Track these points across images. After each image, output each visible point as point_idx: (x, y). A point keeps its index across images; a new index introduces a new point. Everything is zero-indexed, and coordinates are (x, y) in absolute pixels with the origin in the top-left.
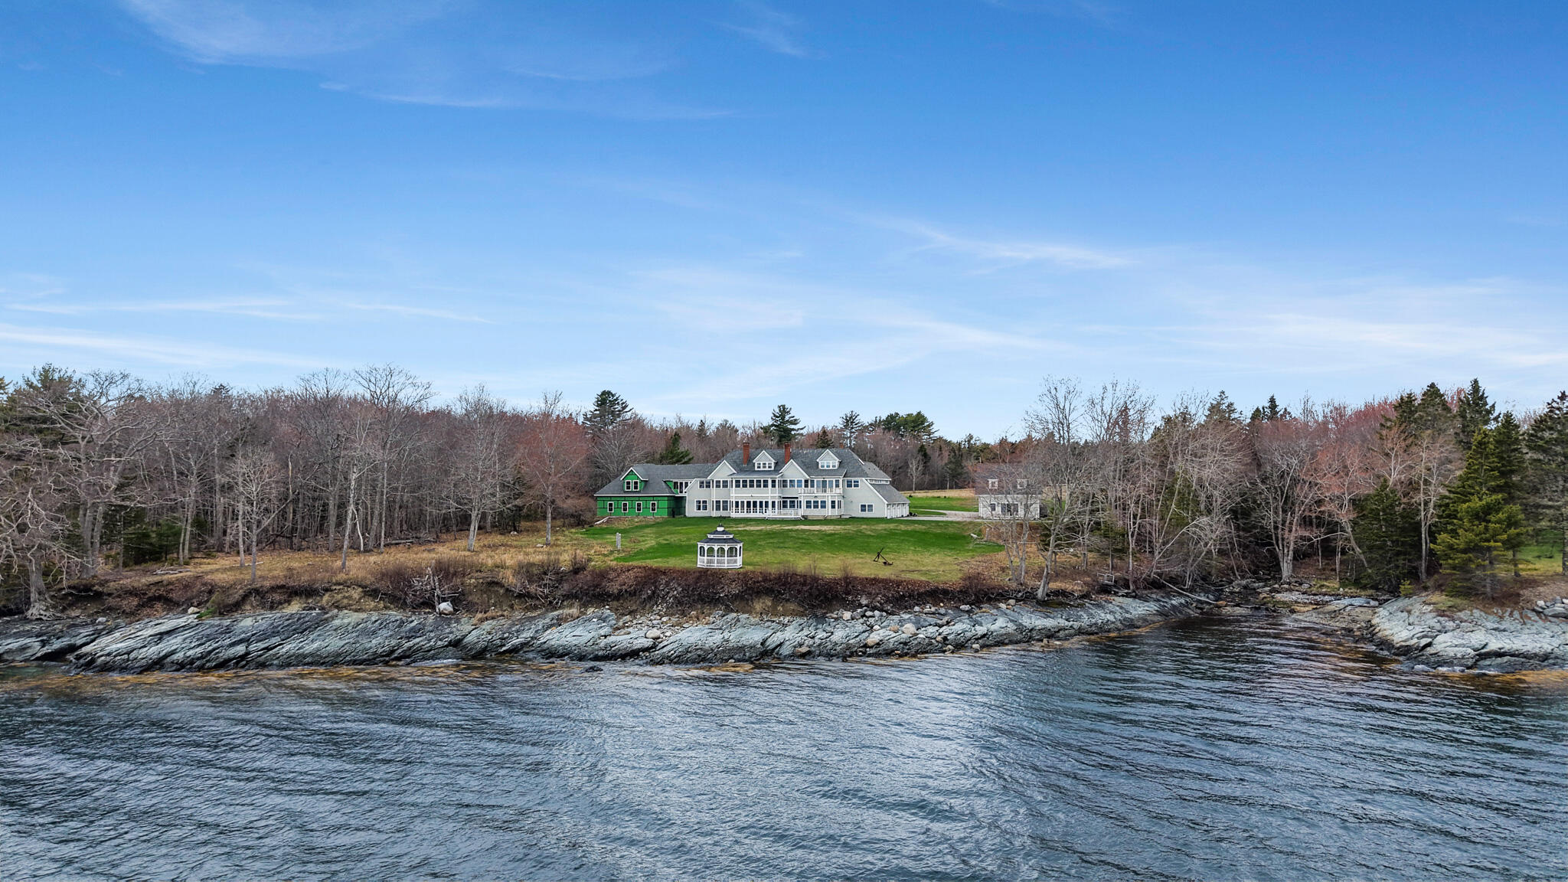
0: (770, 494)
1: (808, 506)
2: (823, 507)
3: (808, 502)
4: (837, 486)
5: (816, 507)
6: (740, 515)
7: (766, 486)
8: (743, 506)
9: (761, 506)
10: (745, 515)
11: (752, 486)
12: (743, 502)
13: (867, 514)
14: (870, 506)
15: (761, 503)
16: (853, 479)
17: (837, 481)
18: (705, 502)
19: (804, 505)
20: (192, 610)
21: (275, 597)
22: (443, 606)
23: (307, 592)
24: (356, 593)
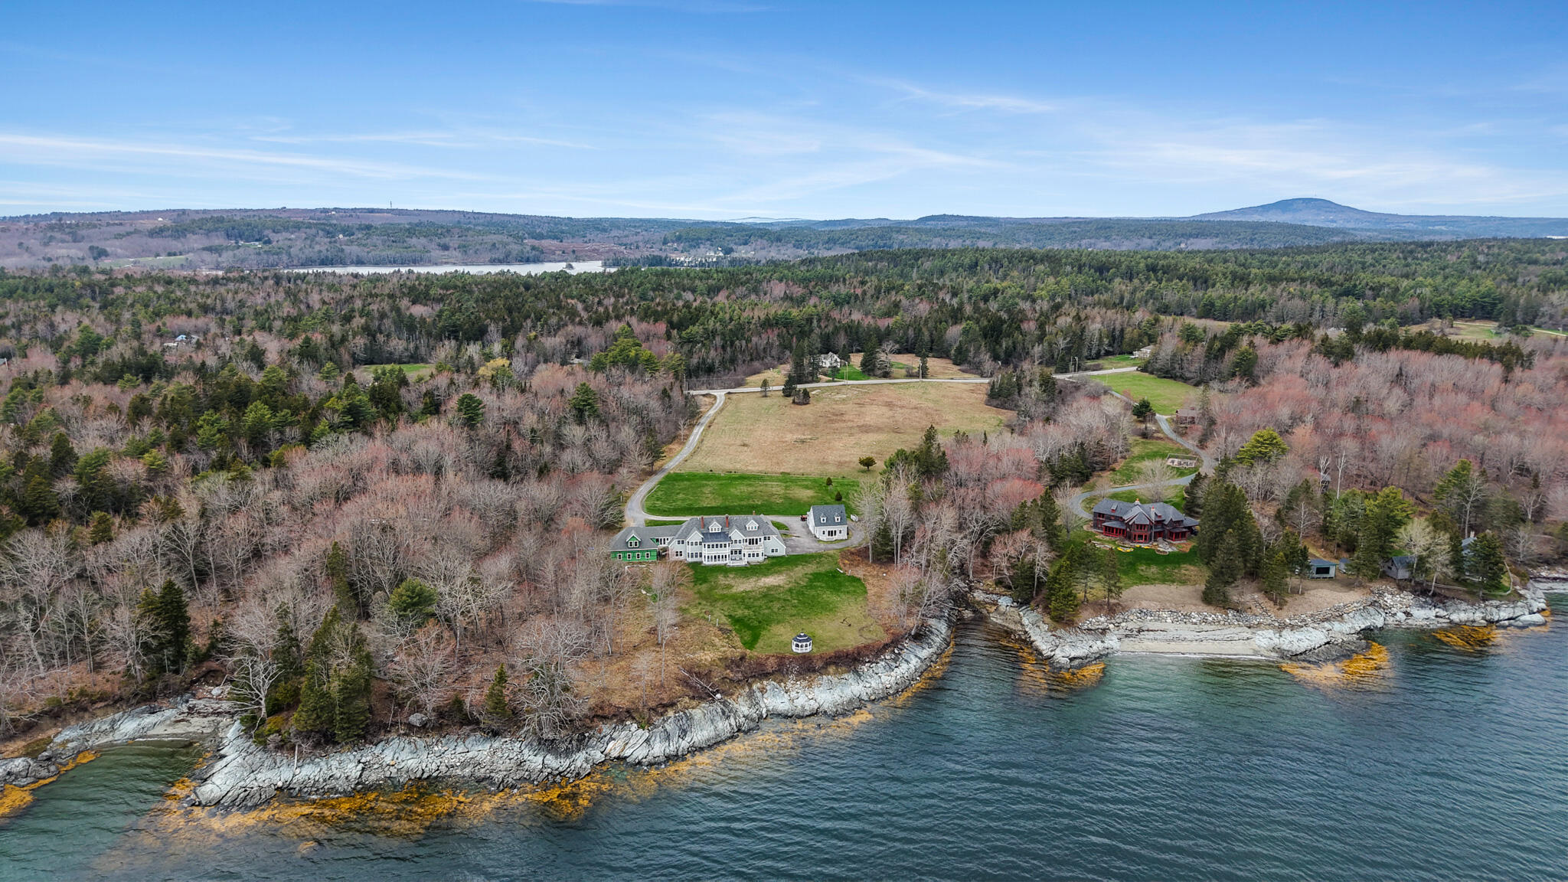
2: (758, 556)
3: (749, 554)
4: (760, 541)
5: (754, 556)
6: (710, 563)
7: (725, 546)
8: (711, 558)
9: (722, 558)
10: (713, 563)
11: (717, 547)
12: (712, 556)
13: (775, 554)
14: (776, 550)
17: (760, 538)
18: (681, 552)
19: (747, 555)
20: (628, 723)
21: (660, 710)
22: (719, 696)
23: (672, 705)
24: (687, 699)
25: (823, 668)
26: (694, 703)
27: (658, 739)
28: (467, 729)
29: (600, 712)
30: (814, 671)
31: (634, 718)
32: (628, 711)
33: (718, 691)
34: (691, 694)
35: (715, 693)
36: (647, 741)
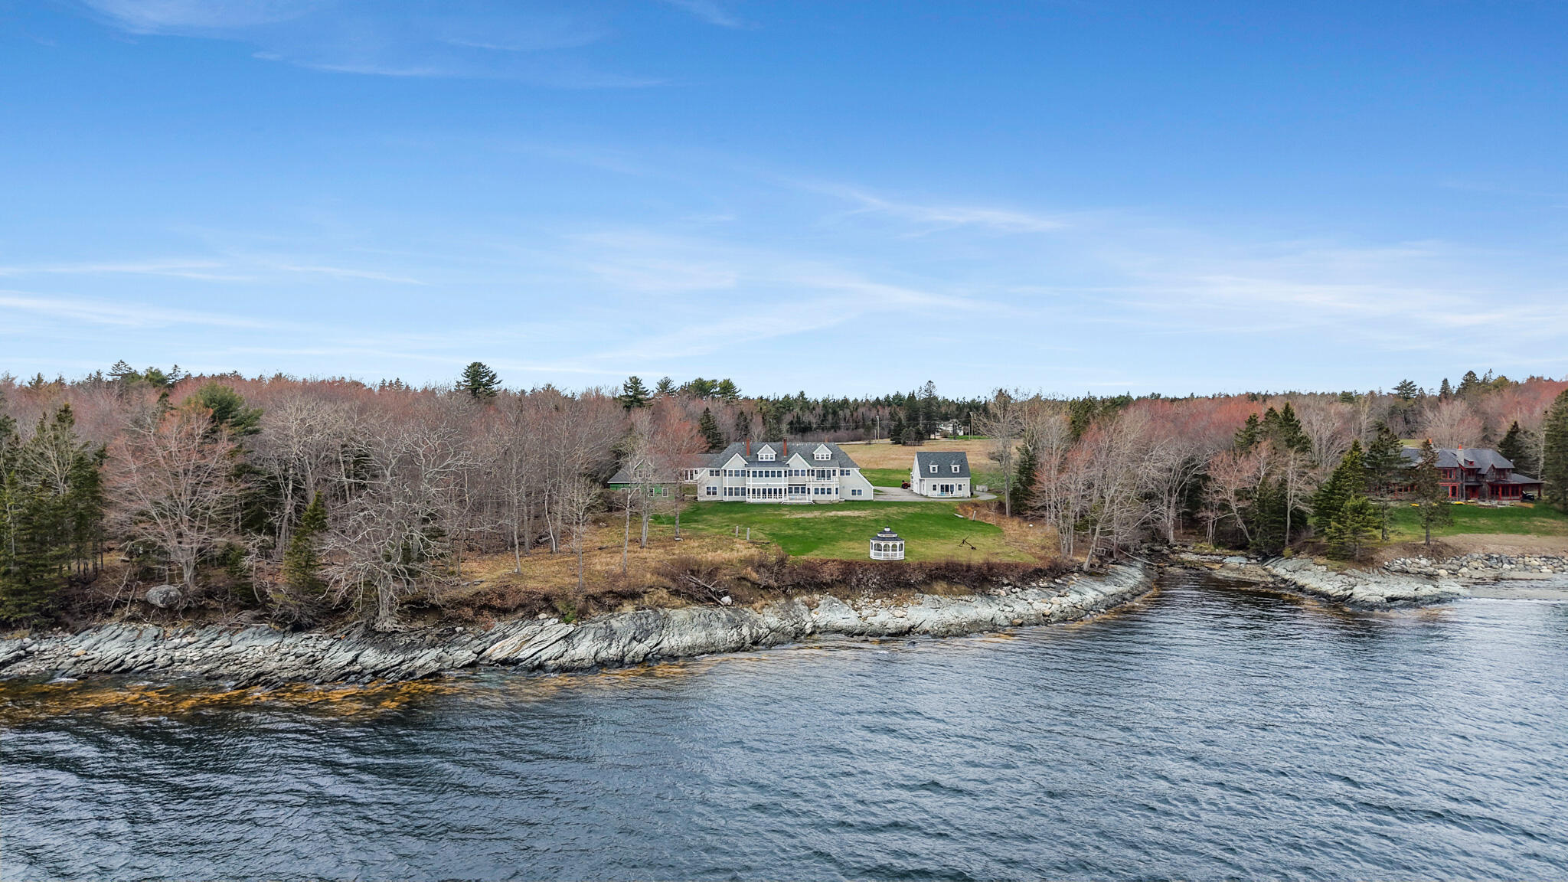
0: (782, 483)
1: (816, 493)
2: (829, 493)
3: (817, 489)
4: (834, 475)
5: (823, 493)
6: (756, 500)
7: (779, 476)
8: (759, 493)
9: (775, 493)
10: (761, 500)
11: (767, 476)
12: (759, 490)
13: (857, 498)
14: (860, 491)
15: (775, 490)
16: (845, 469)
17: (834, 471)
18: (715, 488)
19: (812, 491)
20: (542, 616)
21: (608, 601)
22: (727, 599)
23: (633, 595)
24: (664, 593)
25: (924, 582)
26: (678, 602)
27: (590, 636)
28: (246, 616)
29: (497, 603)
30: (908, 585)
31: (555, 610)
32: (547, 599)
33: (726, 594)
34: (674, 587)
35: (720, 595)
36: (567, 637)
